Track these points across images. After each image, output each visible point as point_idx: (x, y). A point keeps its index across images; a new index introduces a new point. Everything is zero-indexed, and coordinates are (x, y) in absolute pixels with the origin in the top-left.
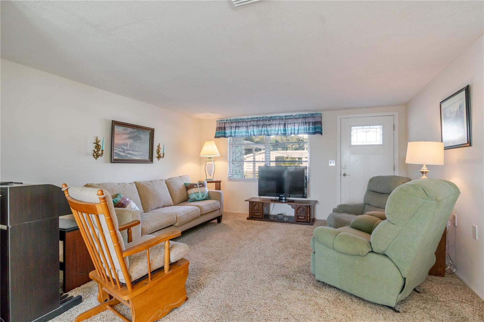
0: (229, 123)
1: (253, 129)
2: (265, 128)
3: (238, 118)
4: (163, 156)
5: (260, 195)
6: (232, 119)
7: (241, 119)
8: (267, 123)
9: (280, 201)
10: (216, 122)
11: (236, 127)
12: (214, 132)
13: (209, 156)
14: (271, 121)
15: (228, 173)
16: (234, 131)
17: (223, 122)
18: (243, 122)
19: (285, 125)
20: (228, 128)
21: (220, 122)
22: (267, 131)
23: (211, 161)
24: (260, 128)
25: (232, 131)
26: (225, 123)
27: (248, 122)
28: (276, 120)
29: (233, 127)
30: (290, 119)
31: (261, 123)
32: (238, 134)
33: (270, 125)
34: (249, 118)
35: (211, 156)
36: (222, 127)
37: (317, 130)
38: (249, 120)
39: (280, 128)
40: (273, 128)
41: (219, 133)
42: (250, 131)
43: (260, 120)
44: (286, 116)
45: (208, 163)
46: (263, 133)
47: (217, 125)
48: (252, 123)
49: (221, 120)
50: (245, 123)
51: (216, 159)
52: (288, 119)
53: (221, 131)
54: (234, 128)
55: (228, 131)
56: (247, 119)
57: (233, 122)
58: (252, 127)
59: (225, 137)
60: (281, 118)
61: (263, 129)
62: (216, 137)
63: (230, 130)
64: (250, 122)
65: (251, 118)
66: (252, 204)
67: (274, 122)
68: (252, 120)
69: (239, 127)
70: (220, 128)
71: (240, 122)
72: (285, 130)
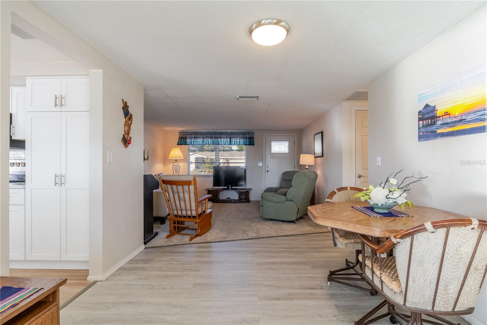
0: (189, 134)
1: (208, 139)
2: (217, 140)
3: (196, 131)
4: (148, 159)
5: (214, 186)
6: (192, 131)
7: (199, 132)
8: (218, 136)
9: (228, 189)
10: (178, 133)
11: (195, 138)
12: (177, 140)
13: (175, 159)
14: (221, 135)
15: (187, 171)
16: (193, 140)
17: (184, 133)
18: (200, 134)
19: (230, 138)
20: (188, 138)
21: (183, 133)
22: (218, 142)
23: (177, 162)
24: (213, 140)
25: (192, 140)
26: (186, 134)
27: (204, 134)
28: (224, 134)
29: (193, 137)
30: (234, 134)
31: (214, 136)
32: (196, 142)
33: (220, 138)
34: (205, 132)
35: (177, 159)
36: (184, 137)
37: (251, 143)
38: (205, 133)
39: (227, 140)
40: (223, 140)
41: (181, 141)
42: (205, 141)
43: (213, 134)
44: (231, 132)
45: (174, 163)
46: (215, 143)
47: (179, 135)
48: (207, 136)
49: (183, 132)
50: (202, 135)
51: (181, 161)
52: (233, 134)
53: (183, 140)
54: (194, 139)
55: (188, 141)
56: (204, 132)
57: (192, 134)
58: (207, 139)
59: (186, 144)
60: (228, 134)
61: (215, 140)
62: (178, 144)
63: (190, 140)
64: (206, 134)
65: (207, 132)
66: (209, 192)
67: (223, 136)
68: (208, 133)
69: (197, 138)
70: (182, 138)
71: (198, 134)
72: (230, 142)
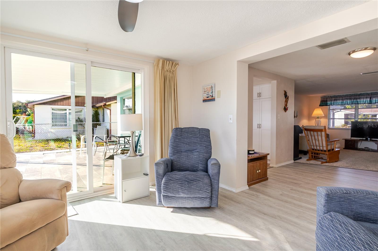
0: (330, 98)
1: (347, 101)
2: (356, 100)
3: (336, 95)
4: (297, 117)
5: (352, 137)
6: (332, 95)
7: (338, 96)
8: (358, 97)
9: (367, 140)
10: (320, 98)
11: (334, 100)
12: (319, 103)
13: (317, 116)
14: (361, 96)
15: (328, 125)
16: (333, 102)
17: (325, 97)
18: (340, 97)
19: (371, 98)
20: (329, 101)
21: (324, 98)
22: (357, 102)
23: (319, 119)
24: (352, 101)
25: (332, 102)
26: (327, 98)
27: (343, 97)
28: (364, 95)
29: (333, 100)
30: (375, 94)
31: (353, 97)
32: (336, 104)
33: (359, 98)
34: (344, 95)
35: (319, 116)
36: (325, 101)
38: (344, 96)
39: (367, 100)
40: (362, 100)
41: (322, 103)
42: (344, 102)
43: (352, 96)
44: (371, 93)
45: (317, 119)
46: (354, 103)
47: (321, 99)
48: (346, 98)
49: (324, 97)
50: (341, 98)
51: (321, 117)
52: (373, 94)
53: (324, 102)
54: (333, 101)
55: (329, 103)
56: (343, 95)
57: (332, 98)
58: (346, 100)
59: (326, 105)
60: (368, 94)
61: (354, 101)
62: (320, 106)
63: (330, 102)
64: (345, 97)
65: (346, 95)
66: (347, 141)
67: (362, 97)
68: (347, 96)
69: (336, 100)
70: (323, 101)
71: (338, 97)
72: (371, 101)
